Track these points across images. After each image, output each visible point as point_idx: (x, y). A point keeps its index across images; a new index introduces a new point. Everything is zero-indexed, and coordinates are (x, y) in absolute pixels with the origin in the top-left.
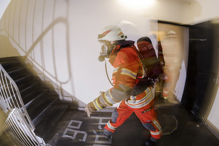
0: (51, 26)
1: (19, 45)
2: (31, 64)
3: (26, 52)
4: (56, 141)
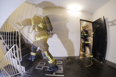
1: (16, 26)
3: (19, 30)
4: (31, 70)
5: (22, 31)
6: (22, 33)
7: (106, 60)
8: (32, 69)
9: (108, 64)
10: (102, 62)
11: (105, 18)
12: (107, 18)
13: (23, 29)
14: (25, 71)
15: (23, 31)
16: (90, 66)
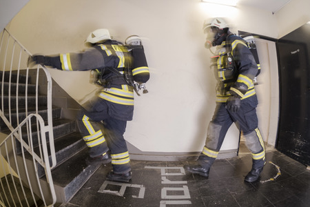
4: (87, 198)
8: (90, 193)
10: (308, 168)
16: (272, 179)
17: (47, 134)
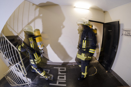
0: (34, 20)
1: (13, 30)
2: (21, 40)
3: (18, 34)
4: (37, 80)
5: (20, 35)
6: (22, 38)
7: (112, 70)
8: (38, 78)
9: (113, 75)
10: (107, 72)
11: (120, 23)
12: (123, 24)
13: (22, 33)
14: (31, 82)
15: (22, 35)
16: (93, 75)
17: (23, 68)
